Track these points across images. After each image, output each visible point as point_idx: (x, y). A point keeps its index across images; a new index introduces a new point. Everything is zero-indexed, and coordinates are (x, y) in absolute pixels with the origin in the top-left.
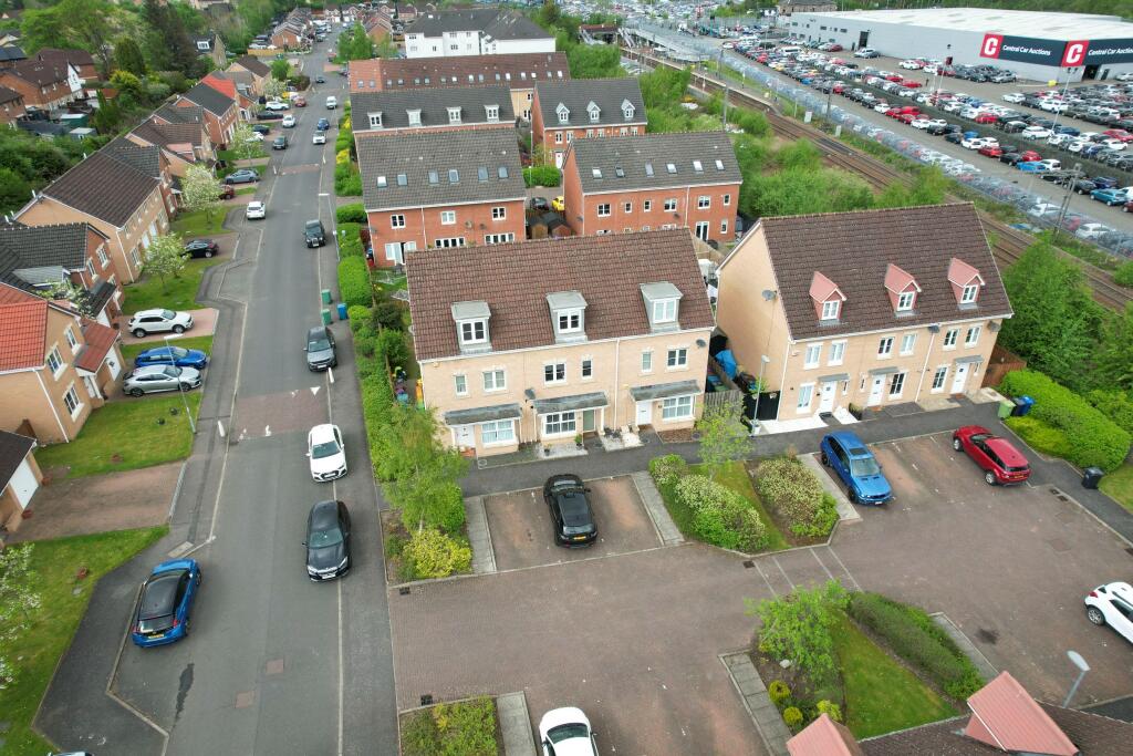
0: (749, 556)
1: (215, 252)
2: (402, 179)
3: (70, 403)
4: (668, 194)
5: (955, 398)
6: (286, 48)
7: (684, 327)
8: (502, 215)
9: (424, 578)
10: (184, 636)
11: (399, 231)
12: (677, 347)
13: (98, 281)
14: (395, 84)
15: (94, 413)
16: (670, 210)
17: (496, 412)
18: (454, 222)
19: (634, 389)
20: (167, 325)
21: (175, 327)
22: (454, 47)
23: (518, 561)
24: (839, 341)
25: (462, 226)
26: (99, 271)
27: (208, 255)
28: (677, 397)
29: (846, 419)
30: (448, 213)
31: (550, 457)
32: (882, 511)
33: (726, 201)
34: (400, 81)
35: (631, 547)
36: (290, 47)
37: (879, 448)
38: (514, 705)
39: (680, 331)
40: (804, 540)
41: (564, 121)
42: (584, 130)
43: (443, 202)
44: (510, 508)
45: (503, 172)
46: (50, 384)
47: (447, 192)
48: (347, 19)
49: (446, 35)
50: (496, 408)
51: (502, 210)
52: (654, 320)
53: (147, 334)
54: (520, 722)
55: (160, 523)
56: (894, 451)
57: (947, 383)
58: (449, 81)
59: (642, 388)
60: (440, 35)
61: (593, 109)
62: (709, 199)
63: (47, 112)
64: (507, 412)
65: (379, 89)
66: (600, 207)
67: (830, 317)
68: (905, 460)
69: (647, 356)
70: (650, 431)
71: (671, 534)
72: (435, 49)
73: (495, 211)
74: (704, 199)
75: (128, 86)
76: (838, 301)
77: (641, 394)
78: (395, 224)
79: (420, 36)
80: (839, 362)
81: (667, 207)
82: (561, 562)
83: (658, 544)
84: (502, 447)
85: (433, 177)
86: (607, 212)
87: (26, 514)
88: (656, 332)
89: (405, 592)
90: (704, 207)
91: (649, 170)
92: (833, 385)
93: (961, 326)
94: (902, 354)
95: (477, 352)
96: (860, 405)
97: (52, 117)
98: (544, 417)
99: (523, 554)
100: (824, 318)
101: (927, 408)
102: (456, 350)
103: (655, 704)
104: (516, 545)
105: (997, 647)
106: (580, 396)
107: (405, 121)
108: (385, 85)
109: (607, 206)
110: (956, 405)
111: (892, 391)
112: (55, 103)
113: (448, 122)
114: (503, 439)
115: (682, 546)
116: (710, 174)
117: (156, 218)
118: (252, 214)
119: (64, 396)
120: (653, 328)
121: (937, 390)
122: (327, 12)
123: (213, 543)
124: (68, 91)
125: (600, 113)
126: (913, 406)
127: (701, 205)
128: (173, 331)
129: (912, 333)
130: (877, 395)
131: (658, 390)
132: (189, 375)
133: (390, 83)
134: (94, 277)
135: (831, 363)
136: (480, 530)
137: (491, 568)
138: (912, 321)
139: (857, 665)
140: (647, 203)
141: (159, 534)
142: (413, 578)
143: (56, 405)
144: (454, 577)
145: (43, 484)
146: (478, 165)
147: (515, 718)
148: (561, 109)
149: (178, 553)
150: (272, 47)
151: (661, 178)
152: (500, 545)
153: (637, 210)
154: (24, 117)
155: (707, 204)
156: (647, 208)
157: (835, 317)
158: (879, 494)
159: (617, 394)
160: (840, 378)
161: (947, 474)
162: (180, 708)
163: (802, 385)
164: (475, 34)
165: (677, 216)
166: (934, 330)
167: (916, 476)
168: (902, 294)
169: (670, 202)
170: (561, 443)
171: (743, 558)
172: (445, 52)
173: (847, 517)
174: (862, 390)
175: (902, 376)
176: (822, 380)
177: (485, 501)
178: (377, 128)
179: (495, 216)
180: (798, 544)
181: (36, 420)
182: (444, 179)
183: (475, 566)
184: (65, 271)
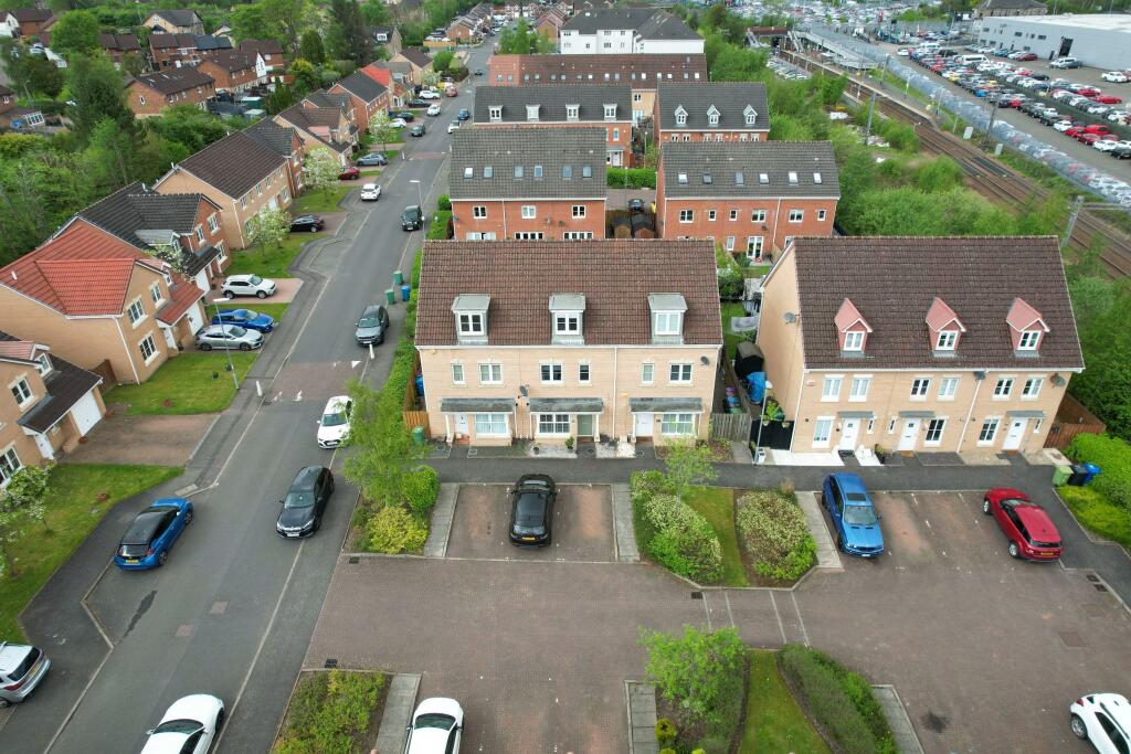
0: (700, 587)
1: (320, 227)
2: (488, 172)
3: (146, 349)
4: (757, 205)
5: (1007, 454)
6: (458, 41)
7: (687, 341)
8: (582, 213)
9: (377, 551)
10: (157, 565)
11: (481, 221)
12: (681, 362)
13: (205, 245)
14: (532, 79)
15: (169, 362)
16: (758, 221)
17: (490, 405)
18: (534, 217)
19: (632, 400)
20: (252, 289)
21: (259, 292)
22: (608, 45)
23: (468, 550)
24: (864, 376)
25: (541, 221)
26: (208, 237)
27: (314, 230)
28: (678, 413)
29: (867, 459)
30: (528, 207)
31: (539, 456)
32: (870, 565)
33: (821, 217)
34: (537, 77)
35: (583, 557)
36: (462, 40)
37: (893, 498)
38: (407, 683)
39: (682, 346)
40: (767, 581)
41: (682, 123)
42: (701, 133)
43: (525, 196)
44: (481, 498)
45: (587, 172)
46: (127, 331)
47: (530, 187)
48: (526, 15)
49: (601, 33)
50: (492, 400)
51: (582, 209)
52: (657, 331)
53: (235, 296)
54: (405, 703)
55: (180, 464)
56: (909, 502)
57: (997, 437)
58: (585, 79)
59: (642, 399)
60: (595, 33)
61: (713, 114)
62: (802, 212)
63: (233, 94)
64: (501, 406)
65: (516, 83)
66: (683, 213)
67: (852, 348)
68: (917, 516)
69: (648, 367)
70: (648, 444)
71: (629, 550)
72: (588, 46)
73: (575, 209)
74: (796, 212)
75: (303, 73)
76: (863, 332)
77: (640, 405)
78: (477, 215)
79: (575, 34)
80: (863, 399)
81: (755, 218)
82: (508, 559)
83: (611, 558)
84: (494, 439)
85: (519, 172)
86: (690, 218)
87: (83, 440)
88: (657, 343)
89: (354, 561)
90: (795, 221)
91: (740, 178)
92: (856, 423)
93: (1016, 376)
94: (940, 398)
95: (472, 344)
96: (887, 446)
97: (236, 99)
98: (538, 415)
99: (476, 546)
100: (846, 349)
101: (968, 461)
102: (453, 340)
103: (541, 715)
104: (473, 535)
105: (941, 737)
106: (577, 399)
107: (524, 116)
108: (522, 80)
109: (690, 213)
110: (1005, 462)
111: (929, 437)
112: (242, 86)
113: (565, 120)
114: (495, 432)
115: (636, 564)
116: (806, 186)
117: (279, 193)
118: (366, 196)
119: (141, 343)
120: (654, 339)
121: (985, 442)
122: (508, 7)
123: (214, 489)
124: (254, 76)
125: (720, 118)
126: (953, 456)
127: (792, 217)
128: (257, 295)
129: (954, 376)
130: (910, 439)
131: (657, 403)
132: (251, 337)
133: (527, 78)
134: (202, 241)
135: (853, 399)
136: (444, 516)
137: (440, 553)
138: (951, 363)
139: (767, 721)
140: (734, 213)
141: (175, 473)
142: (365, 550)
143: (131, 351)
144: (402, 556)
145: (106, 417)
146: (564, 162)
147: (402, 698)
148: (680, 112)
149: (185, 491)
150: (446, 39)
151: (752, 187)
152: (457, 533)
153: (722, 217)
154: (214, 99)
155: (799, 217)
156: (733, 217)
157: (859, 349)
158: (868, 546)
159: (616, 402)
160: (864, 415)
161: (963, 538)
162: (131, 627)
163: (819, 418)
164: (629, 33)
165: (764, 228)
166: (980, 376)
167: (925, 533)
168: (942, 333)
169: (759, 213)
170: (552, 444)
171: (693, 587)
172: (597, 49)
173: (827, 565)
174: (891, 432)
175: (941, 422)
176: (842, 415)
177: (461, 488)
178: (497, 121)
179: (575, 214)
180: (759, 585)
181: (115, 361)
182: (528, 174)
183: (427, 549)
184: (174, 234)
